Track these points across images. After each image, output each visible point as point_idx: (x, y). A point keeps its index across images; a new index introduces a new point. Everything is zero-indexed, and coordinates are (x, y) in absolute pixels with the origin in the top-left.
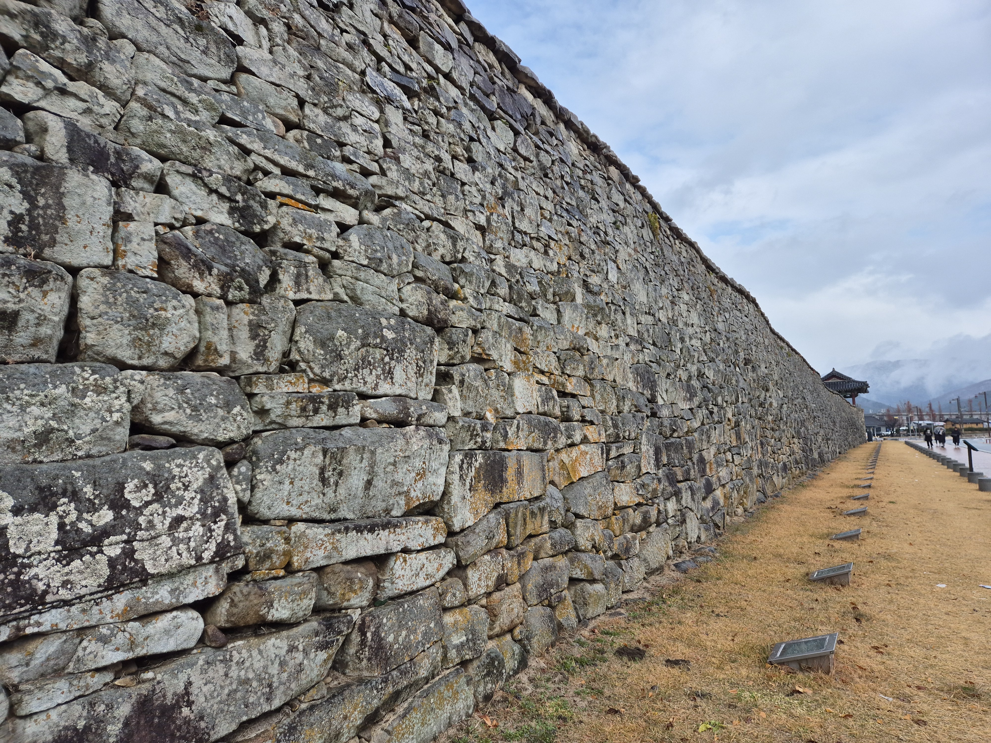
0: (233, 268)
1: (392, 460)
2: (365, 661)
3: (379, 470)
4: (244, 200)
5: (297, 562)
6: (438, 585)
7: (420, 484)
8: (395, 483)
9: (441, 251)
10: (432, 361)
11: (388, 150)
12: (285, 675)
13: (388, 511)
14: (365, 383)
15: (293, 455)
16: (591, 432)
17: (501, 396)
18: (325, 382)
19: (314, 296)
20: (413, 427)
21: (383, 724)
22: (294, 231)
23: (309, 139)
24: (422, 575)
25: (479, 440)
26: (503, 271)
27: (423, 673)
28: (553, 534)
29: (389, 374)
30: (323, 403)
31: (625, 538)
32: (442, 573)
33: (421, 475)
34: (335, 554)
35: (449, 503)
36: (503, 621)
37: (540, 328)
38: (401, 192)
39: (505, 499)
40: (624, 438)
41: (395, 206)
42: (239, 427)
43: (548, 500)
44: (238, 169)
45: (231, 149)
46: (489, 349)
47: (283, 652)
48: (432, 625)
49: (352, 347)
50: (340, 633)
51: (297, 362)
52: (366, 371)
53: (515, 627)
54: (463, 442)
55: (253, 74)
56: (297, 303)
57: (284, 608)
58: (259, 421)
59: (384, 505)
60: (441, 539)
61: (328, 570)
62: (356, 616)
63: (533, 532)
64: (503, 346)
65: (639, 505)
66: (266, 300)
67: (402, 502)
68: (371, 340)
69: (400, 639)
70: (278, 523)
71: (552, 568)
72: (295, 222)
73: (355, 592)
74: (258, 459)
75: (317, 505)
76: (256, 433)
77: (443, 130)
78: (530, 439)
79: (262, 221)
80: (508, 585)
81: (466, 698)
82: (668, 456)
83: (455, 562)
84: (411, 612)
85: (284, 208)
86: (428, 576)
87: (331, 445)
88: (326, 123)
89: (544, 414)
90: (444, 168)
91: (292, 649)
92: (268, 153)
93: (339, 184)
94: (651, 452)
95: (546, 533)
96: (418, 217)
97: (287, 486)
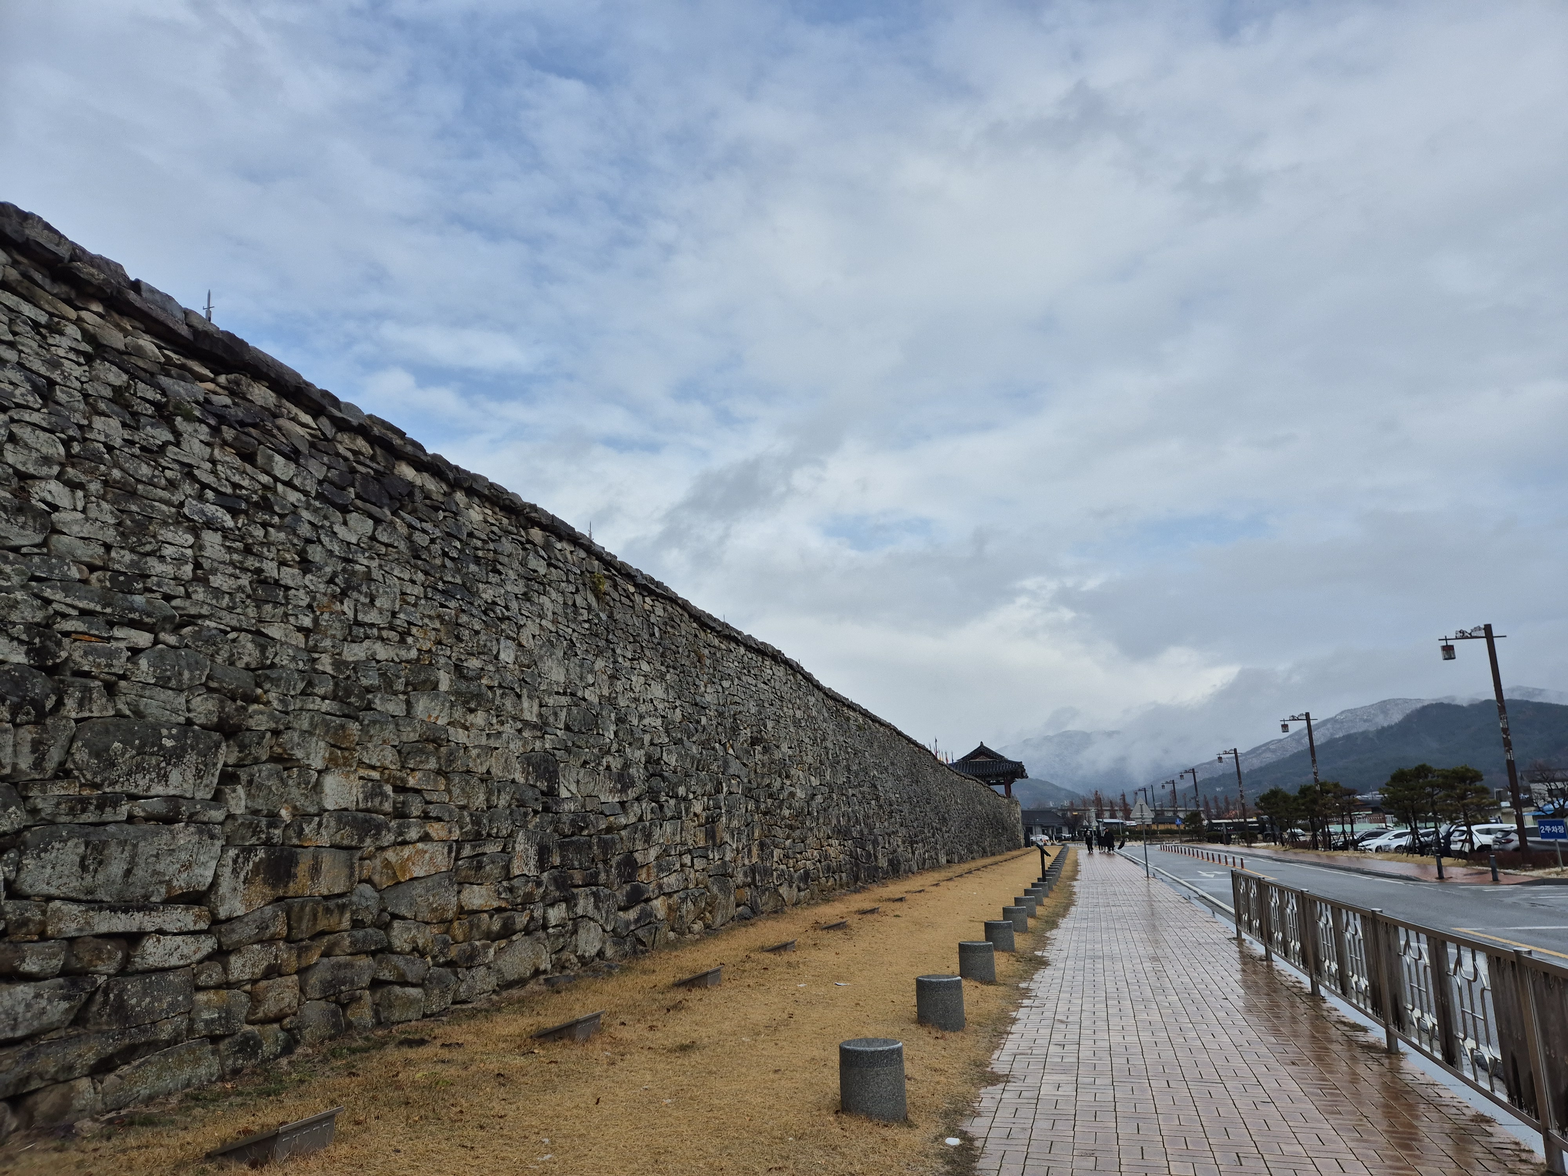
0: (23, 699)
1: (155, 853)
2: (105, 1017)
3: (141, 861)
4: (41, 642)
5: (50, 930)
6: (193, 966)
7: (184, 875)
8: (155, 873)
9: (246, 659)
10: (215, 764)
11: (199, 572)
12: (29, 1015)
13: (147, 897)
14: (137, 786)
15: (57, 845)
16: (436, 830)
17: (302, 794)
18: (95, 786)
19: (95, 714)
20: (182, 824)
21: (118, 1072)
22: (84, 662)
23: (111, 580)
24: (176, 955)
25: (263, 836)
26: (329, 669)
27: (164, 1036)
28: (355, 933)
29: (164, 778)
30: (91, 804)
31: (471, 945)
32: (198, 956)
33: (187, 866)
34: (87, 927)
35: (216, 893)
36: (270, 1007)
37: (374, 722)
38: (205, 611)
39: (291, 894)
40: (489, 835)
41: (196, 625)
42: (12, 823)
43: (355, 899)
44: (39, 616)
45: (35, 603)
46: (292, 748)
47: (30, 997)
48: (180, 998)
49: (127, 756)
50: (83, 990)
51: (72, 770)
52: (139, 776)
53: (286, 1016)
54: (243, 838)
55: (65, 534)
56: (77, 721)
57: (34, 964)
58: (30, 817)
59: (143, 891)
60: (203, 925)
61: (80, 940)
62: (101, 980)
63: (327, 928)
64: (313, 745)
65: (499, 910)
66: (49, 721)
67: (163, 890)
68: (147, 749)
69: (143, 1004)
70: (37, 899)
71: (349, 965)
72: (86, 654)
73: (102, 960)
74: (26, 849)
75: (75, 887)
76: (27, 828)
77: (272, 539)
78: (338, 836)
79: (55, 656)
80: (281, 975)
81: (210, 1066)
82: (563, 857)
83: (216, 947)
84: (158, 983)
85: (77, 643)
86: (182, 957)
87: (94, 839)
88: (132, 561)
89: (367, 810)
90: (266, 577)
91: (38, 996)
92: (68, 600)
93: (136, 616)
94: (532, 851)
95: (346, 931)
96: (222, 631)
97: (48, 870)
